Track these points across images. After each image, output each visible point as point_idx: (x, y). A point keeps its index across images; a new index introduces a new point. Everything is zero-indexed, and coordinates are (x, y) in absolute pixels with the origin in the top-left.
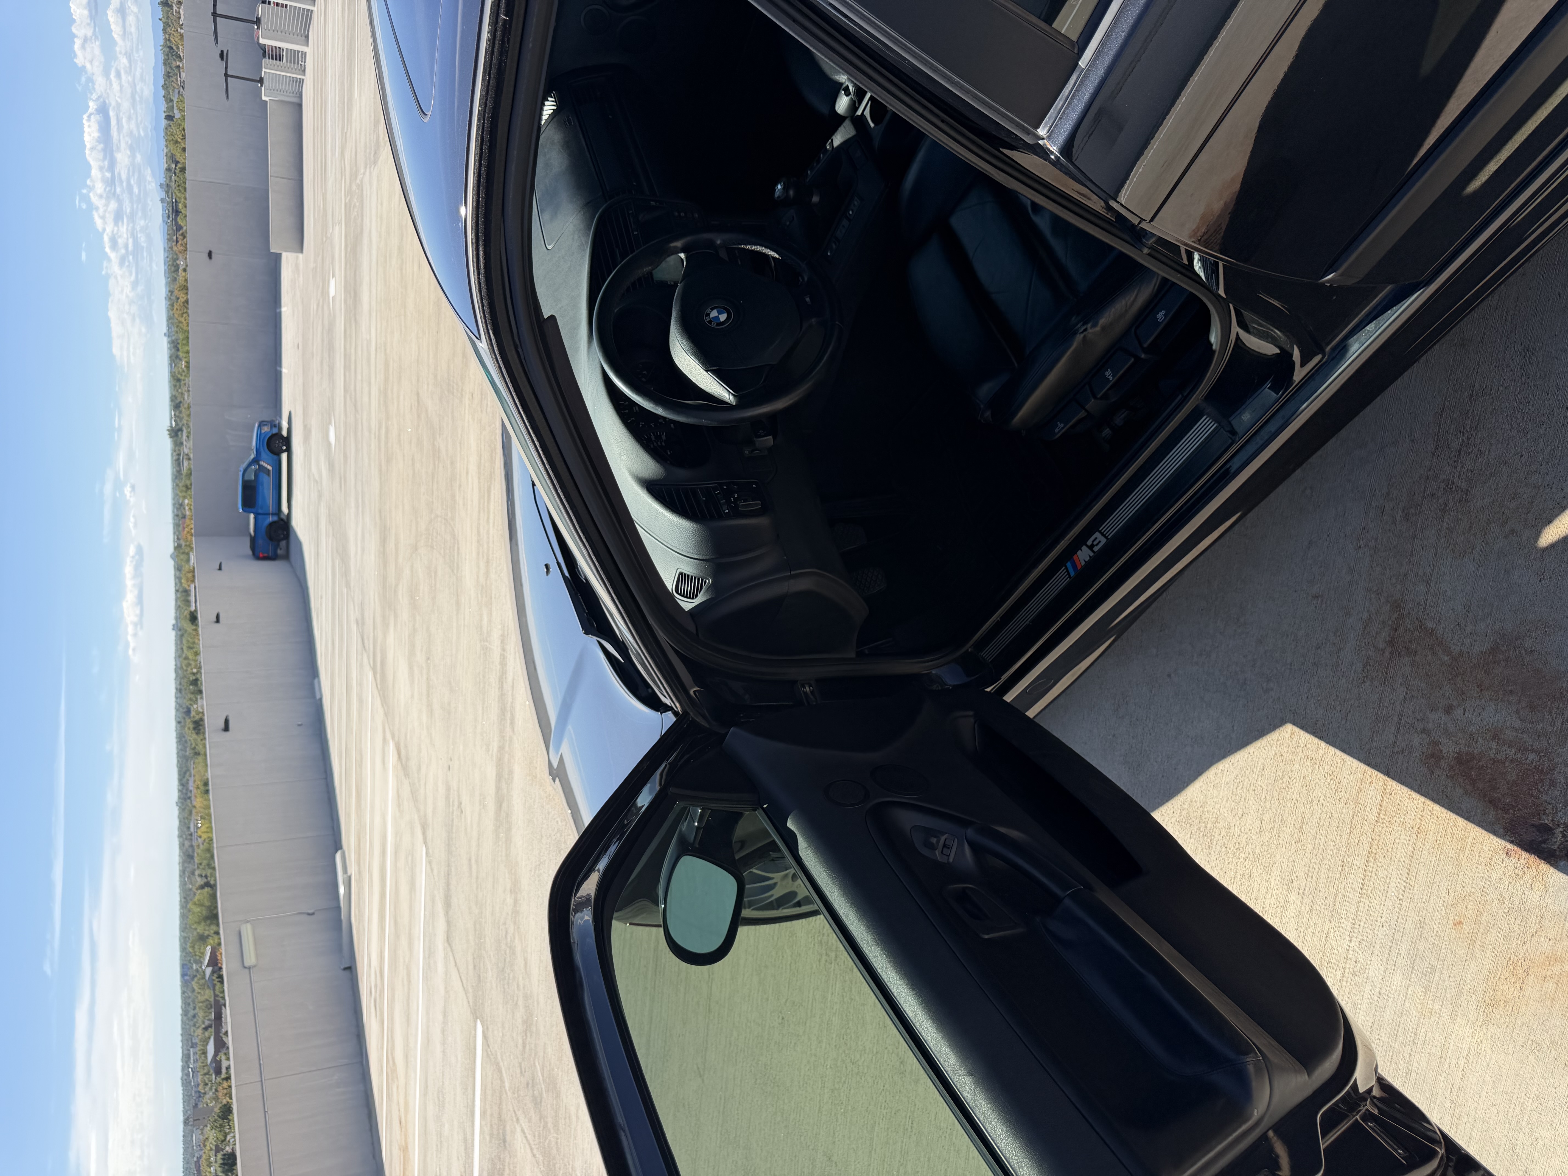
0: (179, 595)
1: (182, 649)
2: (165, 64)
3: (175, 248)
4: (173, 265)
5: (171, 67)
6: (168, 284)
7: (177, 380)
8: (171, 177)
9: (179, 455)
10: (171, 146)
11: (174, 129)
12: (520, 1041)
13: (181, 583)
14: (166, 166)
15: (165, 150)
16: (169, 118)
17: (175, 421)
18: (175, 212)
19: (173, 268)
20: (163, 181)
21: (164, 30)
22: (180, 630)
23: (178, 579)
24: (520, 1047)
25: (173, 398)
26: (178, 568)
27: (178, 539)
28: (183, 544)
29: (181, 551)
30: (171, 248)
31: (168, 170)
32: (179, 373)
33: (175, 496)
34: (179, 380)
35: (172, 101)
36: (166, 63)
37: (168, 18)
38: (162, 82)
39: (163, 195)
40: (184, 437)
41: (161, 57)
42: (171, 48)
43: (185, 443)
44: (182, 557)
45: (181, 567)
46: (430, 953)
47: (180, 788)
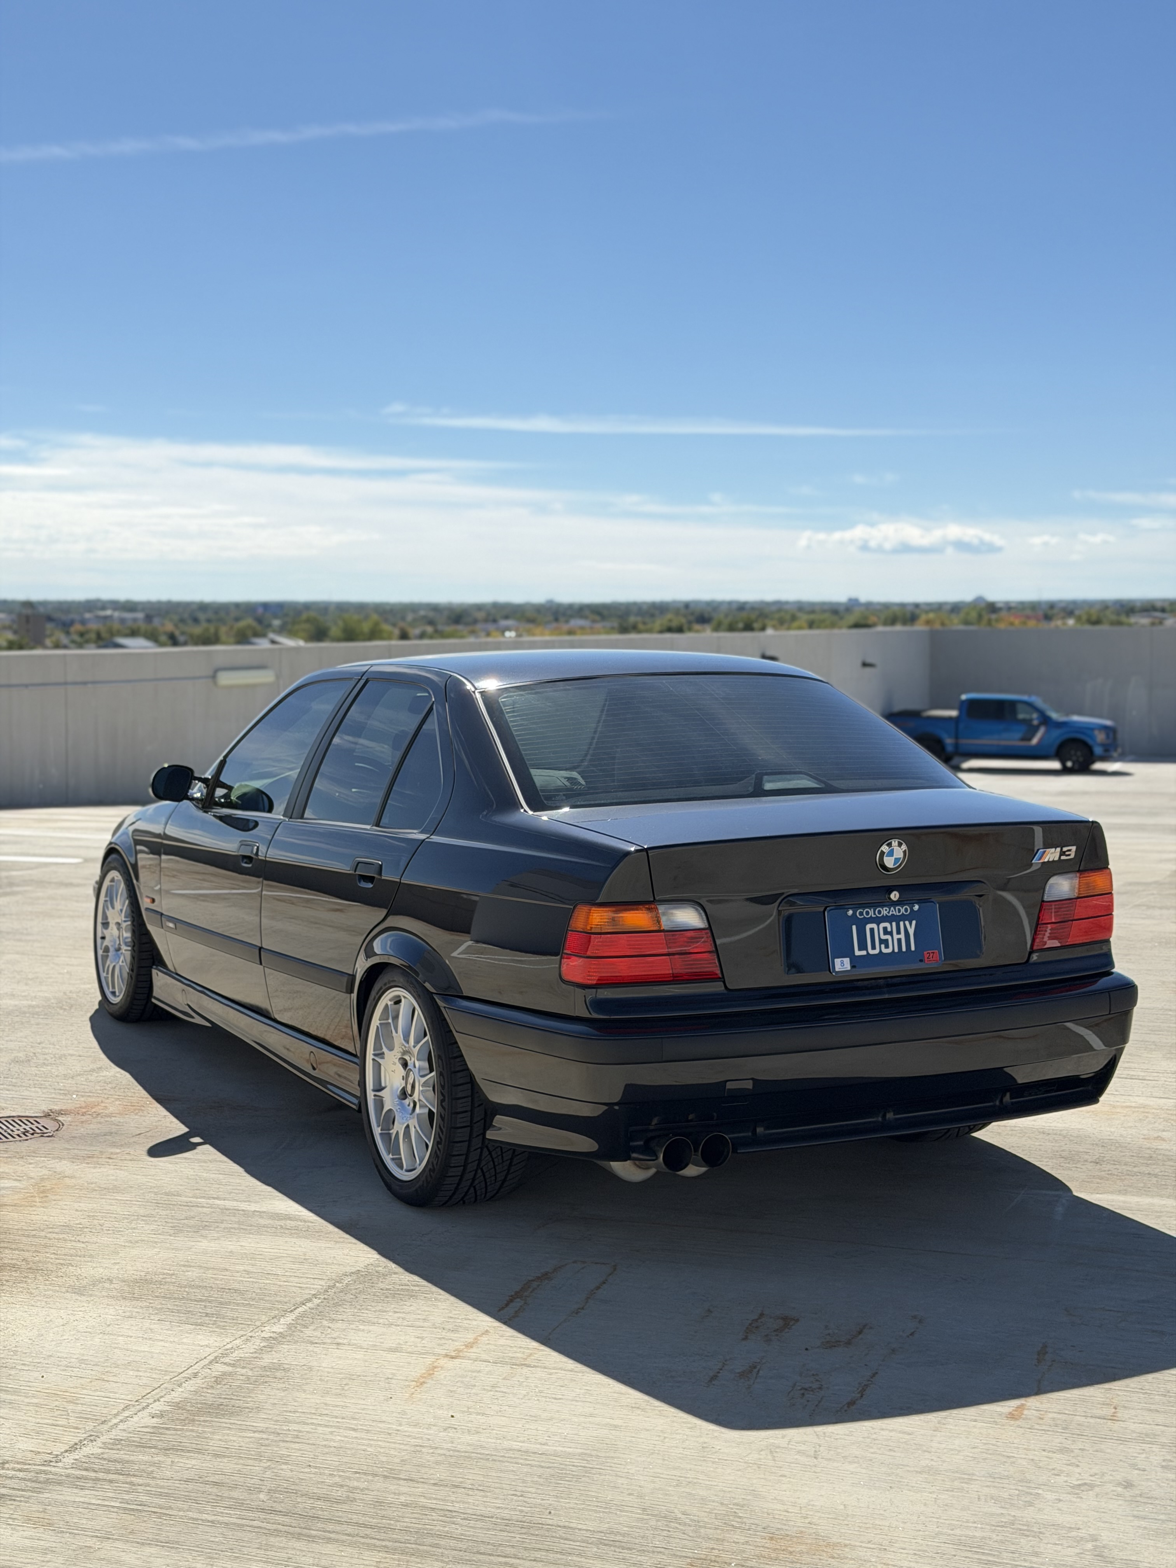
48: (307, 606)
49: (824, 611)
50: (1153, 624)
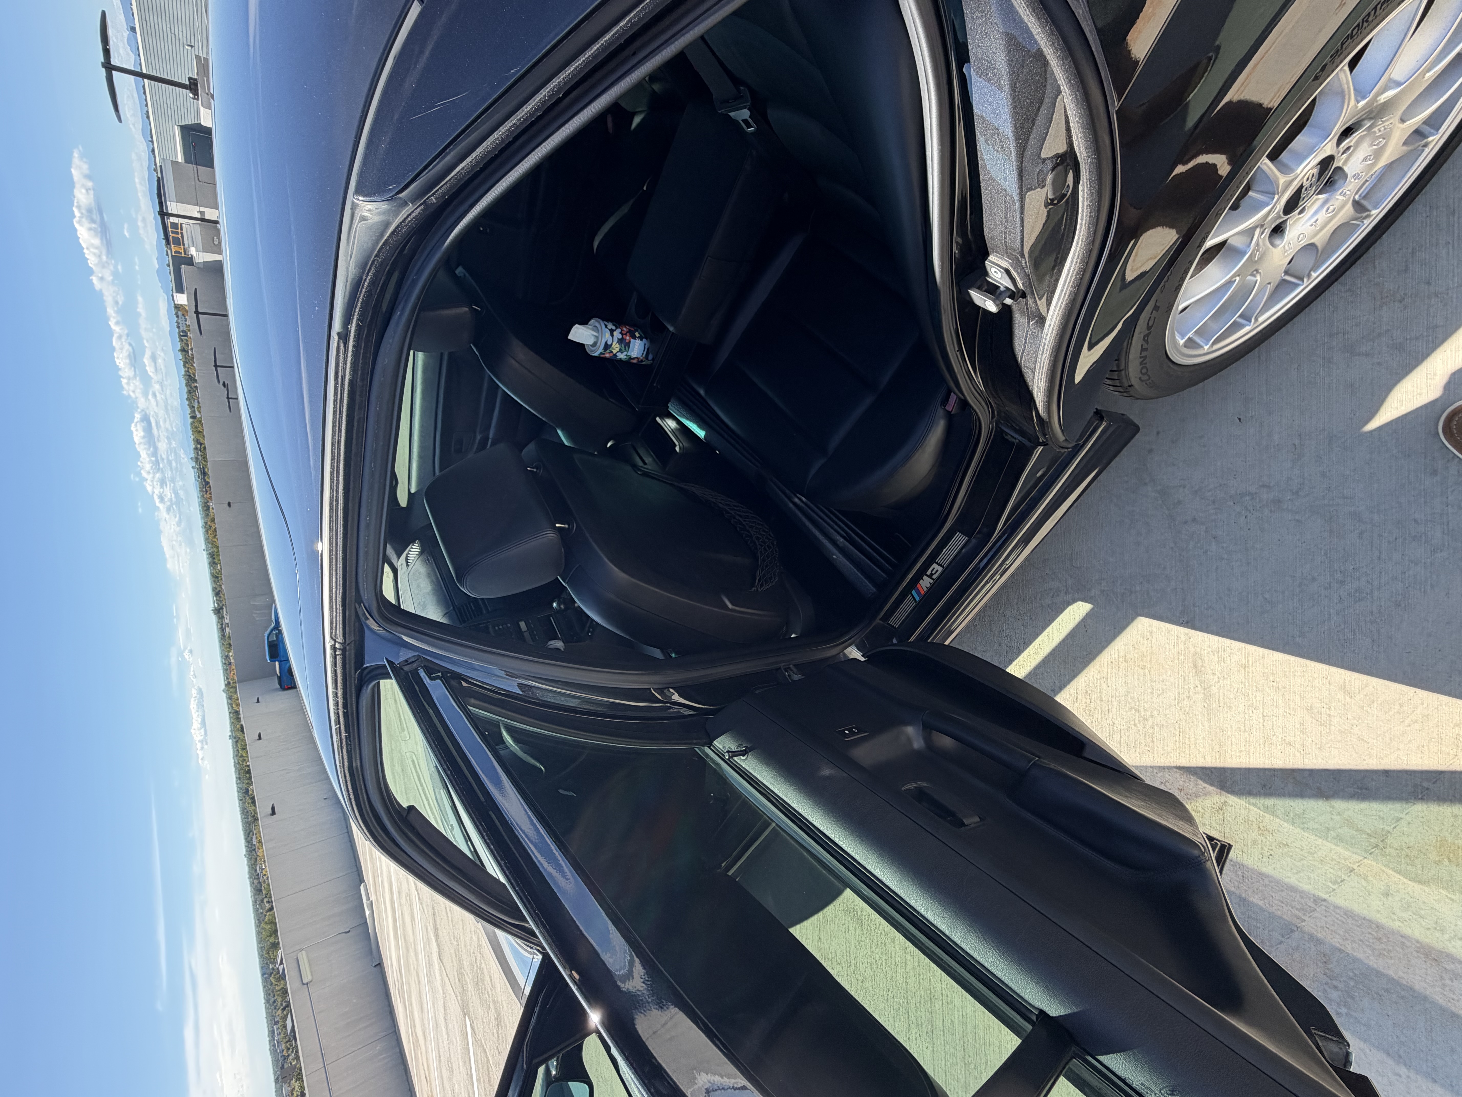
0: (231, 715)
1: (238, 750)
2: (186, 385)
3: (205, 496)
4: (205, 506)
5: (191, 387)
6: (203, 518)
7: (216, 577)
8: (198, 453)
9: (222, 624)
10: (196, 434)
11: (196, 424)
12: (495, 1031)
13: (232, 707)
14: (194, 446)
15: (192, 437)
16: (193, 417)
17: (217, 603)
18: (203, 473)
19: (206, 508)
20: (193, 455)
21: (184, 366)
22: (235, 738)
23: (230, 705)
24: (496, 1036)
25: (214, 589)
26: (230, 698)
27: (227, 678)
28: (231, 682)
29: (230, 687)
30: (203, 496)
31: (196, 449)
32: (216, 572)
33: (222, 651)
34: (217, 577)
35: (193, 407)
36: (188, 385)
37: (186, 358)
38: (186, 396)
39: (194, 464)
40: (225, 613)
41: (184, 382)
42: (190, 376)
43: (225, 616)
44: (231, 690)
45: (232, 696)
46: (430, 965)
47: (247, 844)
48: (261, 956)
49: (237, 746)
50: (228, 626)
